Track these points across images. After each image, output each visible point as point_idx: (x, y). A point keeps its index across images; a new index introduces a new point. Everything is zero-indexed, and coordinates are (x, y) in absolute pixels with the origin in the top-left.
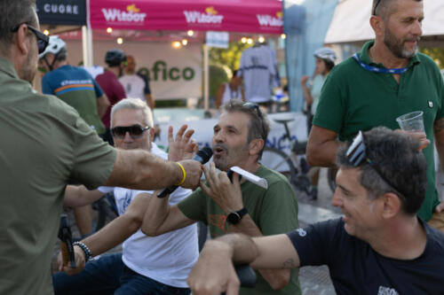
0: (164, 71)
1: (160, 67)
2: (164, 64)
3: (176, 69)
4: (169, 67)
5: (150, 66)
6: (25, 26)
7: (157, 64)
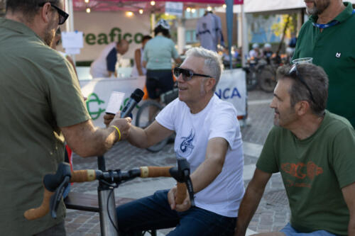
0: (120, 36)
1: (116, 32)
2: (119, 30)
3: (129, 35)
4: (123, 33)
5: (108, 32)
6: (49, 4)
7: (113, 30)
